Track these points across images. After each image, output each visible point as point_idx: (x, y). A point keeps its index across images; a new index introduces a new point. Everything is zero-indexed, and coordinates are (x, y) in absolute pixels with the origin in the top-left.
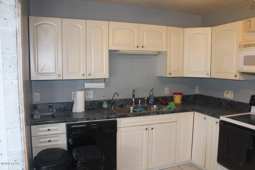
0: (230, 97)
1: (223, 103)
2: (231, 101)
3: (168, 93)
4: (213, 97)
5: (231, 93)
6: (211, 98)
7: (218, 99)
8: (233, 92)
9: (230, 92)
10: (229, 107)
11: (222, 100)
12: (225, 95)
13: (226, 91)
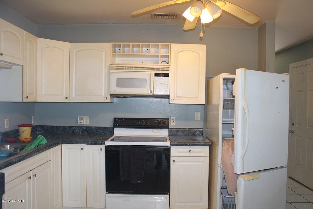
0: (85, 123)
1: (77, 131)
2: (87, 128)
3: (8, 127)
4: (62, 126)
5: (86, 119)
6: (58, 127)
7: (68, 128)
8: (88, 117)
9: (84, 118)
10: (85, 134)
11: (75, 128)
12: (79, 122)
13: (79, 117)
